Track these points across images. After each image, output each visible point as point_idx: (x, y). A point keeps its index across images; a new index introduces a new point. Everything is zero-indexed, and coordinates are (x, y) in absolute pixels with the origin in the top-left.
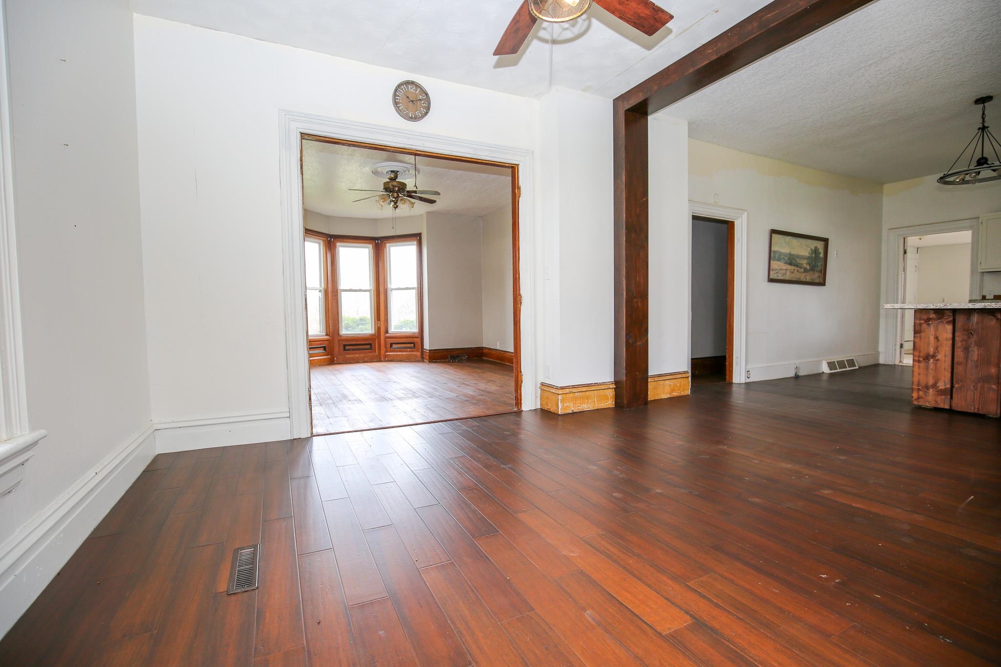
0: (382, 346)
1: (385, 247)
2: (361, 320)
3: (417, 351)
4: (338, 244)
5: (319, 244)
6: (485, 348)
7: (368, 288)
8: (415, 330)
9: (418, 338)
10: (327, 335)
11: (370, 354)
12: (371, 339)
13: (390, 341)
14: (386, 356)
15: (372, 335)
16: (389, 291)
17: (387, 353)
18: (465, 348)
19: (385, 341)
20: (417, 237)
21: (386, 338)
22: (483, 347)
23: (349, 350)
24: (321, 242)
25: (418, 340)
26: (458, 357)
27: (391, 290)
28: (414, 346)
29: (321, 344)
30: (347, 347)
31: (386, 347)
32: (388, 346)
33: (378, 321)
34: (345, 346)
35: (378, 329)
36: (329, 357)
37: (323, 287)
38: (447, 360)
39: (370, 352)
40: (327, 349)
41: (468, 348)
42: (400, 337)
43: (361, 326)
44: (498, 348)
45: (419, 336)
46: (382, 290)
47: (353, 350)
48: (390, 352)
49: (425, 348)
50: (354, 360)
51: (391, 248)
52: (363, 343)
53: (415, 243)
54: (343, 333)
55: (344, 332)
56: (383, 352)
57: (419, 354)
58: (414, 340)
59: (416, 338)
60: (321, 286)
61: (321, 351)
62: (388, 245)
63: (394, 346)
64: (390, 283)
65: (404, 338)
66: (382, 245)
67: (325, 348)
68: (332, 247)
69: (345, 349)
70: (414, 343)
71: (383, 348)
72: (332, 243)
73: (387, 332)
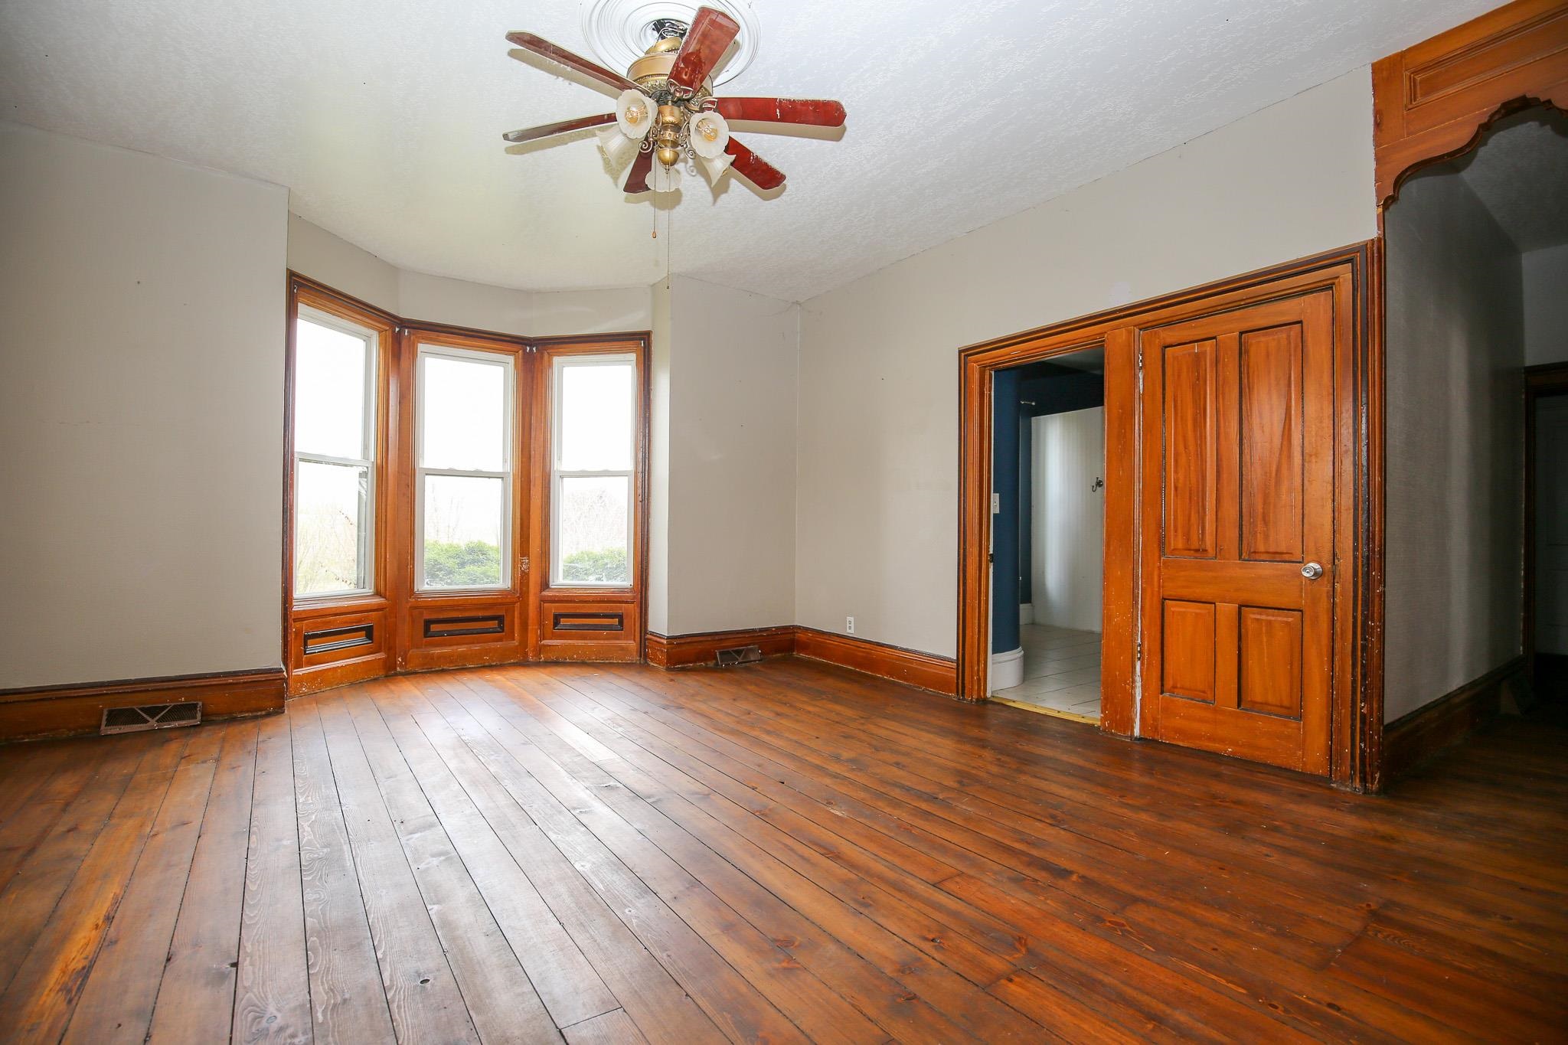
0: (530, 621)
1: (550, 365)
2: (471, 550)
3: (626, 638)
4: (422, 347)
5: (367, 339)
6: (799, 627)
7: (498, 467)
8: (624, 580)
9: (633, 603)
10: (378, 593)
11: (498, 645)
12: (501, 604)
13: (553, 609)
14: (540, 650)
15: (503, 593)
16: (555, 479)
17: (543, 642)
18: (754, 631)
19: (540, 611)
20: (640, 343)
21: (544, 600)
22: (794, 627)
23: (440, 634)
24: (375, 336)
25: (632, 609)
26: (738, 652)
27: (562, 477)
28: (621, 623)
29: (359, 621)
30: (434, 628)
31: (541, 625)
32: (549, 622)
33: (523, 555)
34: (428, 623)
35: (522, 580)
36: (381, 655)
37: (372, 458)
38: (711, 664)
39: (500, 640)
40: (376, 634)
41: (761, 630)
42: (584, 601)
43: (469, 568)
44: (850, 631)
45: (634, 597)
46: (536, 474)
47: (451, 633)
48: (551, 639)
49: (651, 628)
50: (451, 662)
51: (566, 370)
52: (480, 614)
53: (633, 356)
54: (426, 587)
55: (427, 584)
56: (532, 639)
57: (632, 644)
58: (621, 608)
59: (627, 602)
60: (365, 456)
61: (360, 640)
62: (556, 360)
63: (563, 621)
64: (560, 459)
65: (593, 602)
66: (542, 358)
67: (369, 632)
68: (405, 356)
69: (427, 632)
70: (620, 617)
71: (532, 626)
72: (404, 343)
73: (545, 585)
